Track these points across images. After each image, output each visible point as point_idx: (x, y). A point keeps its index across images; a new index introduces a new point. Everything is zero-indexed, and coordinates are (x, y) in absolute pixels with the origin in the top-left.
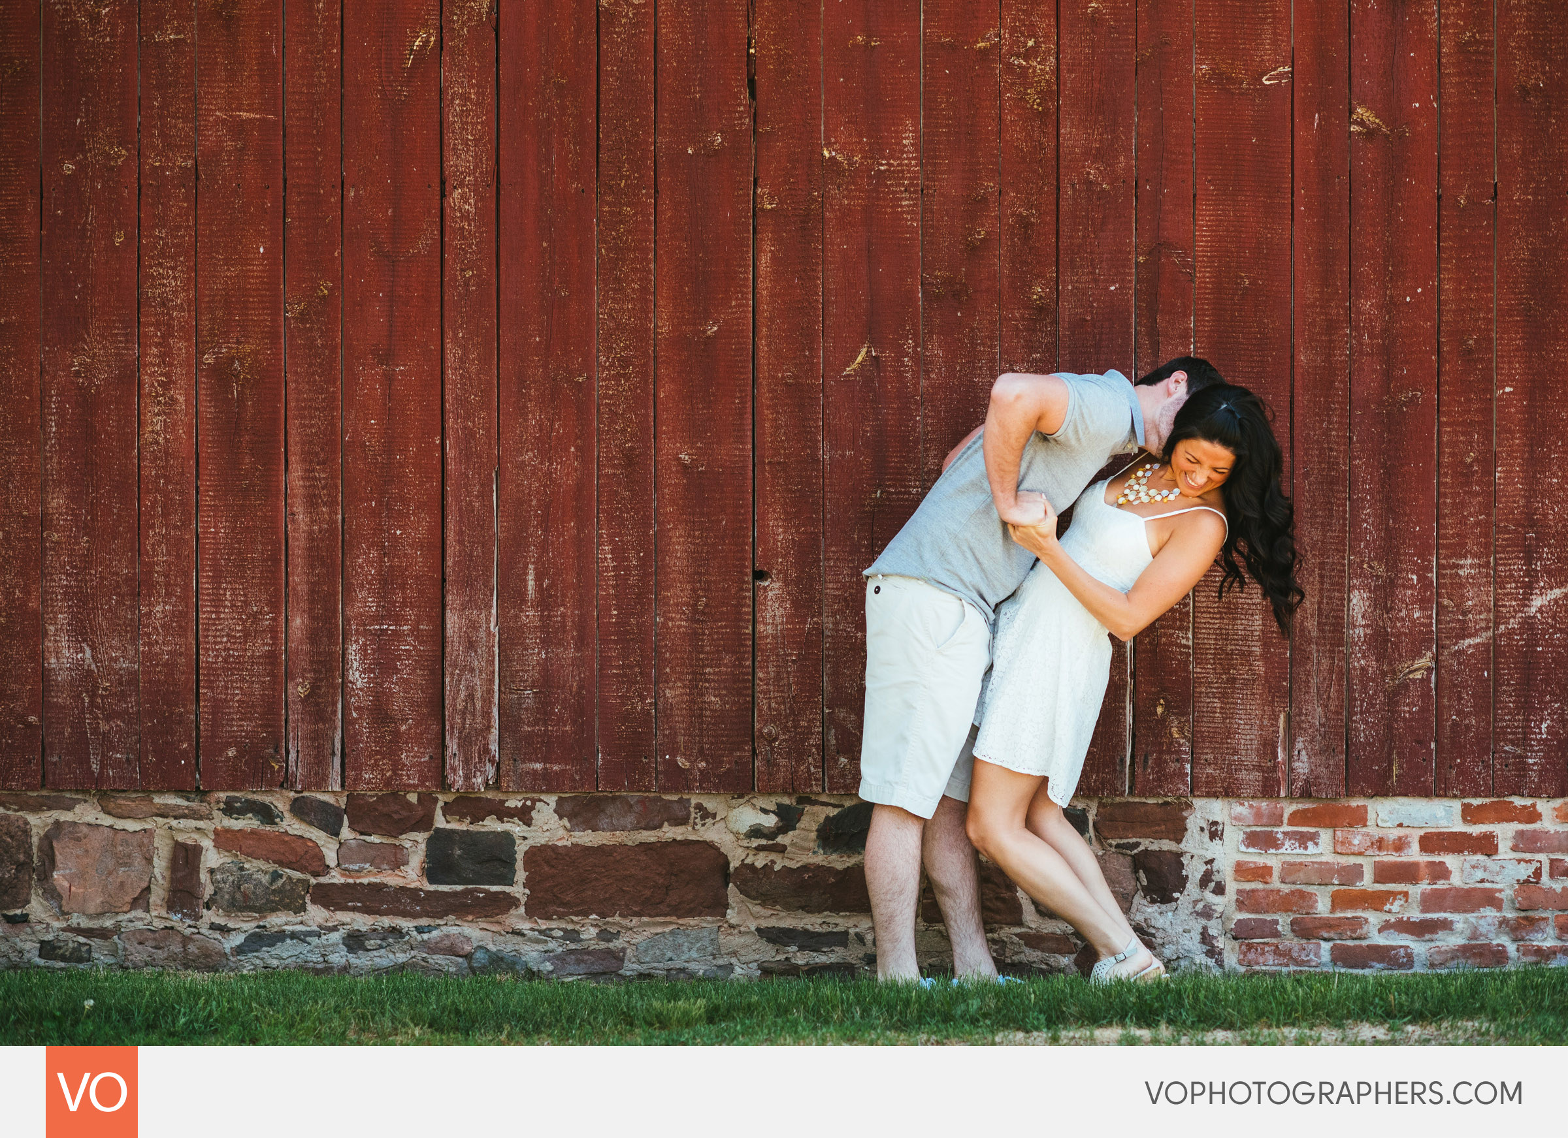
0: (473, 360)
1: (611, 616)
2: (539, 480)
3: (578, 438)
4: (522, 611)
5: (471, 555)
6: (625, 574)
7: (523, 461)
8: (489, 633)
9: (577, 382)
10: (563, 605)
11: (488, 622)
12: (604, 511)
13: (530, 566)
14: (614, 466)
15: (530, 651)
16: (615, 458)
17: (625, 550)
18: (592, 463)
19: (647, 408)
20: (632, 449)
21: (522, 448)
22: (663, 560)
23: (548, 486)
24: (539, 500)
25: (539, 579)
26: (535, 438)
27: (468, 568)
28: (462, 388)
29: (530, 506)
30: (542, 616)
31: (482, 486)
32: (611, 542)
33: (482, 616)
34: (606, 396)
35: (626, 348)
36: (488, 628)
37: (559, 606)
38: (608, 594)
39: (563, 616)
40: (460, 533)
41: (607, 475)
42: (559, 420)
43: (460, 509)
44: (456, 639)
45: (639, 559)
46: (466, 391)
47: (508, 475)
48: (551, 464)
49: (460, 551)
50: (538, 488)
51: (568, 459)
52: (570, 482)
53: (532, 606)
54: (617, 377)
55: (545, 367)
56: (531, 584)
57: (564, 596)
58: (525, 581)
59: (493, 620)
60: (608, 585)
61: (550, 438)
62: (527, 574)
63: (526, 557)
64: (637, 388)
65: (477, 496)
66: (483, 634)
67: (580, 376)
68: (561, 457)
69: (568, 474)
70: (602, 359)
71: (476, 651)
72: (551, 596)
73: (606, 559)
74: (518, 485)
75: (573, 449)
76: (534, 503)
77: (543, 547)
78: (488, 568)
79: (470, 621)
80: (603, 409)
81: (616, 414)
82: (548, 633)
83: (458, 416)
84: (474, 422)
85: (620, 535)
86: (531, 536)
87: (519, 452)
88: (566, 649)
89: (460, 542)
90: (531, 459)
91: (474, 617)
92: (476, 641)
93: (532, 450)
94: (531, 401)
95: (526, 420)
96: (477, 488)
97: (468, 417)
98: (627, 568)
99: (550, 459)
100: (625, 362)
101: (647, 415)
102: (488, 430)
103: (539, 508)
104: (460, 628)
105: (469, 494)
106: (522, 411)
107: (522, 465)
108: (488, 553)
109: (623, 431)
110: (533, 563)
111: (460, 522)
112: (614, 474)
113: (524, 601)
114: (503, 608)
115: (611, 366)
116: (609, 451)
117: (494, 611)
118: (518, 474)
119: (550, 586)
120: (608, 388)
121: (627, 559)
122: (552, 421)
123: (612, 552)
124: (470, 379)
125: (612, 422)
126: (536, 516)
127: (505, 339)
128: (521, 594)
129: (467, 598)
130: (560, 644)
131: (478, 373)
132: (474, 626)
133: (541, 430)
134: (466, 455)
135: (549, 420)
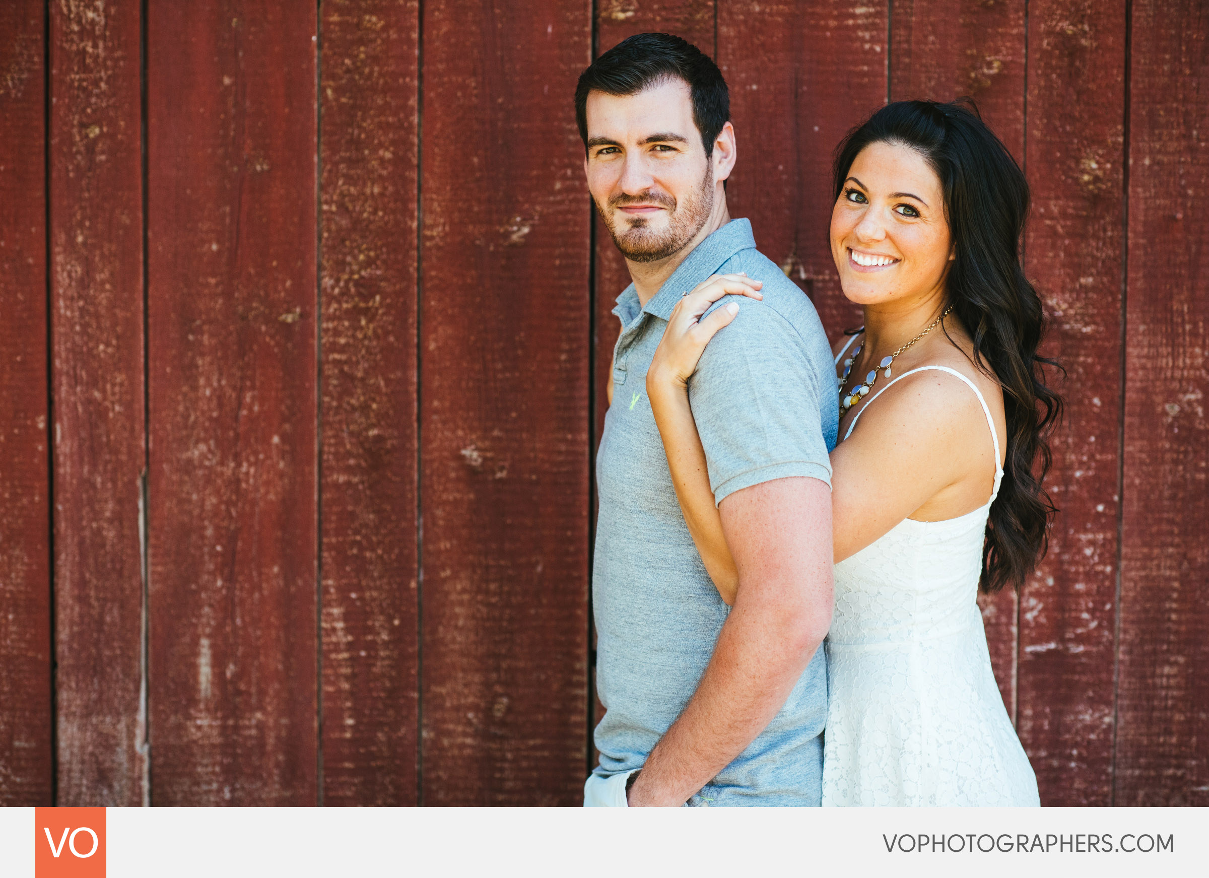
0: (103, 283)
1: (343, 728)
2: (217, 492)
3: (285, 419)
4: (189, 717)
5: (100, 622)
6: (369, 656)
7: (190, 461)
8: (133, 756)
9: (284, 324)
10: (261, 708)
11: (131, 736)
12: (331, 547)
13: (205, 642)
14: (349, 470)
15: (205, 787)
16: (349, 454)
17: (368, 615)
18: (310, 463)
19: (405, 368)
20: (379, 439)
21: (189, 437)
22: (434, 631)
23: (235, 504)
24: (217, 528)
25: (218, 663)
26: (211, 419)
27: (96, 643)
28: (84, 332)
29: (203, 537)
30: (223, 728)
31: (119, 501)
32: (344, 600)
33: (122, 726)
34: (334, 347)
35: (369, 263)
36: (131, 747)
37: (253, 710)
38: (339, 691)
39: (260, 726)
40: (82, 584)
41: (336, 485)
42: (253, 388)
43: (81, 543)
44: (76, 767)
45: (392, 630)
46: (91, 337)
47: (163, 484)
48: (239, 465)
49: (81, 616)
50: (216, 507)
51: (268, 457)
52: (272, 497)
53: (208, 710)
54: (354, 314)
55: (228, 295)
56: (205, 672)
57: (262, 693)
58: (194, 668)
59: (140, 732)
60: (338, 676)
61: (236, 418)
62: (196, 654)
63: (195, 626)
64: (387, 333)
65: (110, 521)
66: (122, 757)
67: (288, 311)
68: (256, 453)
69: (267, 483)
70: (328, 282)
71: (110, 787)
72: (239, 693)
73: (334, 630)
74: (181, 502)
75: (276, 439)
76: (209, 532)
77: (227, 608)
78: (130, 645)
79: (100, 734)
80: (329, 370)
81: (352, 378)
82: (235, 756)
83: (75, 380)
84: (104, 391)
85: (359, 589)
86: (205, 588)
87: (184, 443)
88: (265, 784)
89: (82, 599)
90: (203, 456)
91: (107, 728)
92: (111, 770)
93: (205, 441)
94: (202, 355)
95: (195, 388)
96: (110, 505)
97: (94, 382)
98: (371, 647)
99: (237, 458)
100: (367, 288)
101: (405, 381)
102: (129, 406)
103: (218, 539)
104: (83, 747)
105: (96, 515)
106: (189, 373)
107: (188, 467)
108: (129, 617)
109: (365, 408)
110: (209, 636)
111: (82, 563)
112: (348, 484)
113: (193, 701)
114: (157, 713)
115: (342, 294)
116: (340, 443)
117: (141, 717)
118: (181, 483)
119: (238, 676)
120: (337, 333)
121: (371, 630)
122: (241, 391)
123: (346, 617)
124: (97, 316)
125: (345, 392)
126: (214, 554)
127: (158, 247)
128: (189, 687)
129: (94, 696)
130: (255, 775)
131: (112, 306)
132: (107, 743)
133: (220, 406)
134: (92, 448)
135: (234, 388)
